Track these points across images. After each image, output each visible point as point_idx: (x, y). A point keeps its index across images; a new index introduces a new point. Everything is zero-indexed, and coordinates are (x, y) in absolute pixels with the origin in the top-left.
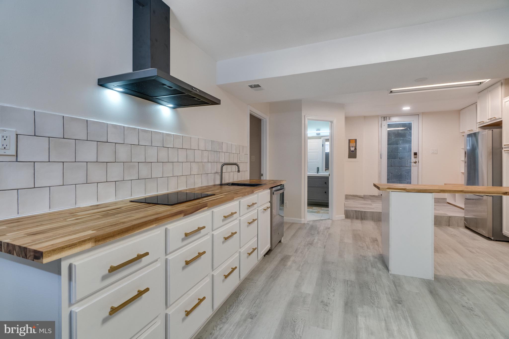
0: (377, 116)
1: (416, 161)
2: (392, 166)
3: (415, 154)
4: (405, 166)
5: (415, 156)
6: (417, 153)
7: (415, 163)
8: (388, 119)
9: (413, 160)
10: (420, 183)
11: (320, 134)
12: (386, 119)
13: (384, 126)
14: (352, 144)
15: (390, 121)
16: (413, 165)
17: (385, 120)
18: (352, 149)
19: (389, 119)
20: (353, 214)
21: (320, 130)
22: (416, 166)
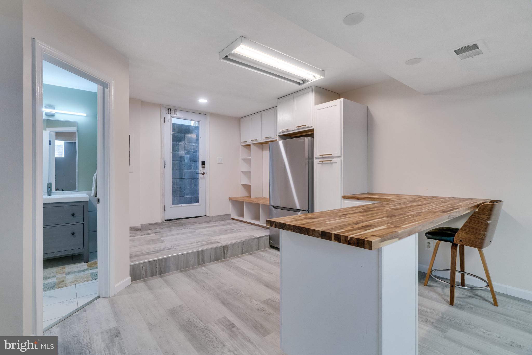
0: (159, 105)
1: (203, 172)
3: (203, 163)
4: (182, 179)
5: (203, 165)
6: (205, 161)
7: (203, 174)
8: (173, 112)
9: (201, 170)
11: (54, 116)
12: (171, 112)
16: (201, 177)
19: (175, 114)
20: (146, 269)
21: (54, 108)
22: (204, 178)
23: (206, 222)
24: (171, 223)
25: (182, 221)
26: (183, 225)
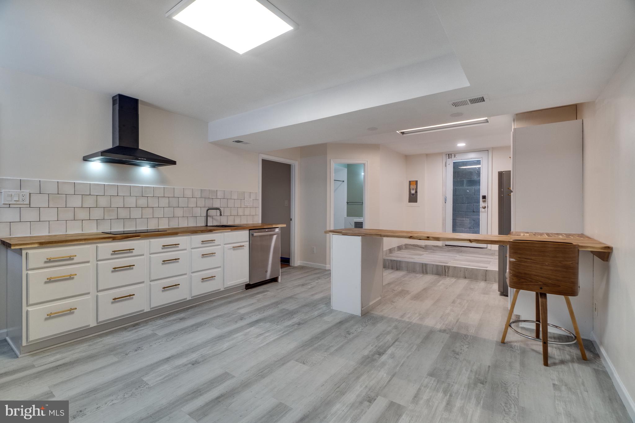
0: (440, 154)
1: (484, 206)
2: (474, 212)
3: (484, 197)
5: (484, 199)
6: (486, 196)
7: (485, 208)
8: (453, 156)
9: (482, 204)
10: (489, 233)
12: (451, 156)
13: (449, 164)
14: (413, 187)
15: (455, 158)
16: (481, 211)
17: (450, 158)
18: (413, 192)
19: (455, 157)
22: (485, 212)
23: (486, 254)
24: (450, 248)
25: (461, 249)
26: (461, 252)
